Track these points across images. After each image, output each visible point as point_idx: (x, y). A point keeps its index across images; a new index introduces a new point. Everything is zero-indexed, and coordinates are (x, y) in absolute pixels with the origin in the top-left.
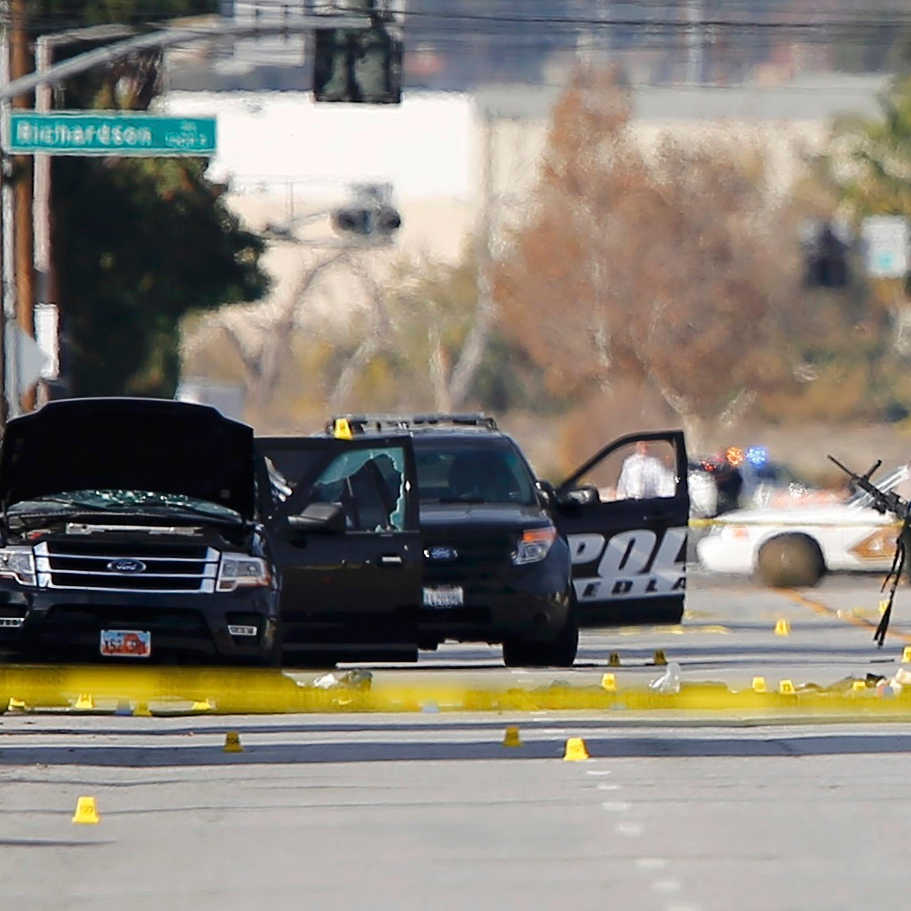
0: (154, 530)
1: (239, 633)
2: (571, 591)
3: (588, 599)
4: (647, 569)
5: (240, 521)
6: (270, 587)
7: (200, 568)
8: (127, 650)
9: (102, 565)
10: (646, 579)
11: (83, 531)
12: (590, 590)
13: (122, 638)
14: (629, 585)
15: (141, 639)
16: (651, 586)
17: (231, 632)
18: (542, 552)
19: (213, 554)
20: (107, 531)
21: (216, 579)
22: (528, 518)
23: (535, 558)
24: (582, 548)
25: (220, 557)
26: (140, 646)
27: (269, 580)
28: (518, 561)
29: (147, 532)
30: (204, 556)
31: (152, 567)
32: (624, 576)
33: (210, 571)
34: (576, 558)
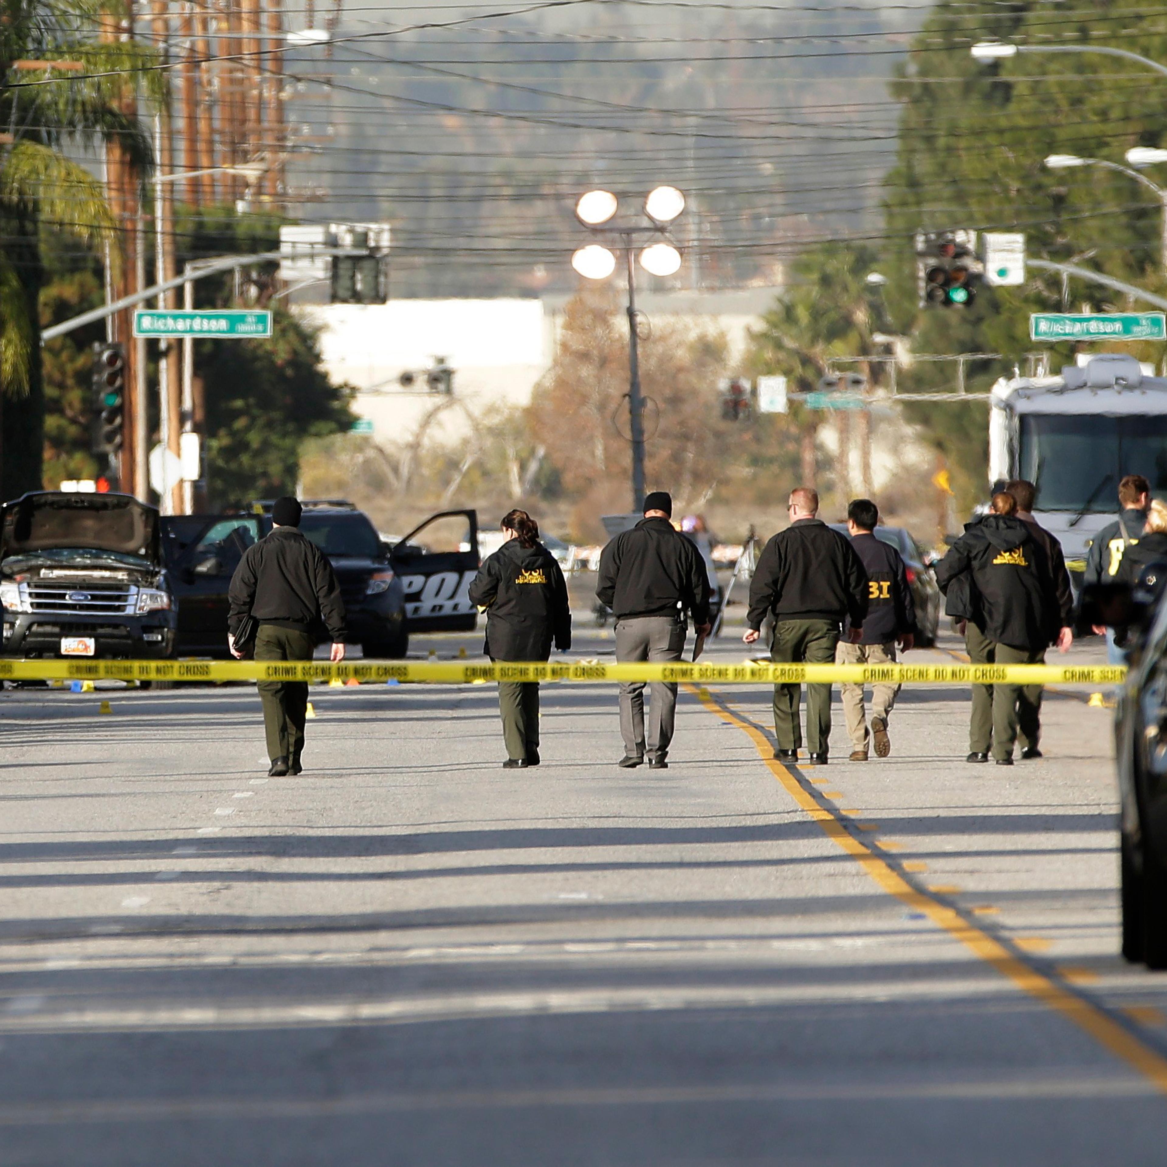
0: (97, 574)
1: (150, 639)
2: (403, 611)
3: (415, 616)
4: (452, 597)
5: (151, 568)
6: (170, 610)
7: (125, 598)
8: (78, 650)
9: (63, 596)
10: (451, 603)
11: (51, 576)
12: (416, 610)
13: (76, 643)
14: (441, 607)
15: (88, 644)
16: (455, 607)
17: (146, 639)
18: (385, 586)
19: (133, 589)
20: (66, 576)
21: (135, 605)
22: (376, 566)
23: (380, 590)
24: (411, 584)
25: (139, 591)
26: (86, 648)
27: (170, 605)
28: (369, 592)
29: (91, 576)
30: (128, 591)
31: (94, 598)
32: (438, 601)
33: (132, 600)
34: (407, 590)
